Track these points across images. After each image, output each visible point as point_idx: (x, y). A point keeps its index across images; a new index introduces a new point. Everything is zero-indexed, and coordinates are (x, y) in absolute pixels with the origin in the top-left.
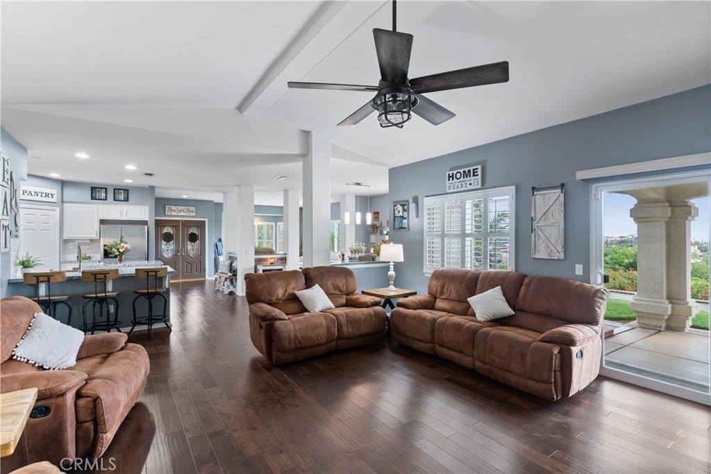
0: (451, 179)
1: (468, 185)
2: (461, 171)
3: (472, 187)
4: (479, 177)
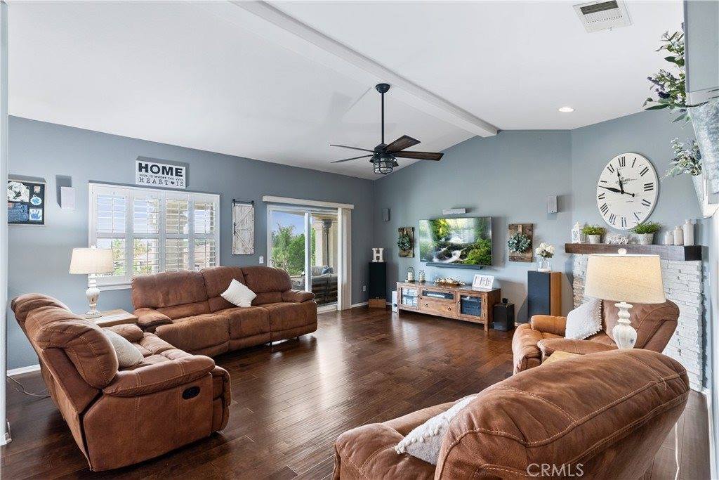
0: (144, 170)
1: (169, 183)
2: (161, 166)
3: (174, 186)
4: (184, 178)
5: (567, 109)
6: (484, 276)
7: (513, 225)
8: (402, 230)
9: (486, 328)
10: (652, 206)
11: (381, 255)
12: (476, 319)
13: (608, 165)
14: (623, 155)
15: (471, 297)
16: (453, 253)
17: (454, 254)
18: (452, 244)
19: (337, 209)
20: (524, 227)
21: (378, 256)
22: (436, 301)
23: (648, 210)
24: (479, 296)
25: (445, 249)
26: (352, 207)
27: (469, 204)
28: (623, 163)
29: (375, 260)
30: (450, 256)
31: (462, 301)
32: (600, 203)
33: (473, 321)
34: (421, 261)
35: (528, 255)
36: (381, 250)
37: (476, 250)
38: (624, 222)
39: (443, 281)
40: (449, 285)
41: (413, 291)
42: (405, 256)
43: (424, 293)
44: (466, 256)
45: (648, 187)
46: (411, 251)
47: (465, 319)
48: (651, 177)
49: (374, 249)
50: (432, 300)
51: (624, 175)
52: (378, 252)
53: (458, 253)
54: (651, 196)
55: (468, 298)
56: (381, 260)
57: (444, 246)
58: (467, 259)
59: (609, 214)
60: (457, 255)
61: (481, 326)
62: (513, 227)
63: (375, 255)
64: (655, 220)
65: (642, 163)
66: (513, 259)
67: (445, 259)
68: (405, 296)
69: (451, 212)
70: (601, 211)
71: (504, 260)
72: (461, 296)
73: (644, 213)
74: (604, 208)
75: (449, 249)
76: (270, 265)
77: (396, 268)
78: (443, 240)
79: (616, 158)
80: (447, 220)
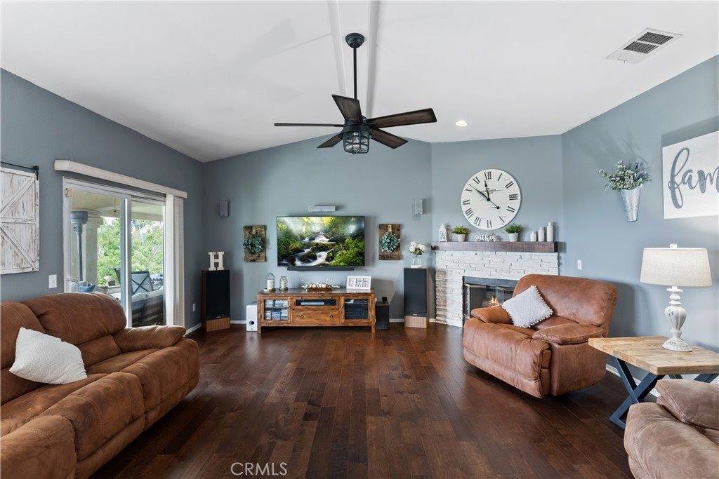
5: (462, 123)
6: (359, 277)
7: (382, 225)
8: (249, 228)
9: (373, 331)
10: (516, 212)
11: (220, 260)
12: (363, 322)
13: (474, 177)
14: (489, 170)
15: (355, 300)
16: (318, 254)
17: (320, 256)
18: (317, 244)
19: (165, 196)
20: (394, 226)
21: (216, 262)
22: (313, 309)
23: (512, 215)
24: (365, 297)
25: (308, 250)
26: (184, 195)
27: (338, 201)
28: (489, 176)
29: (212, 268)
30: (315, 258)
31: (346, 306)
32: (465, 208)
33: (360, 325)
34: (279, 265)
35: (396, 253)
36: (221, 254)
37: (345, 252)
38: (489, 223)
39: (314, 286)
40: (321, 289)
41: (281, 302)
42: (254, 261)
43: (298, 303)
44: (333, 258)
45: (513, 197)
46: (262, 254)
47: (350, 325)
48: (515, 189)
49: (211, 254)
50: (309, 309)
51: (490, 187)
52: (216, 257)
53: (324, 254)
54: (516, 204)
55: (352, 302)
56: (221, 268)
57: (308, 247)
58: (334, 261)
59: (474, 218)
60: (322, 257)
61: (368, 329)
62: (383, 227)
63: (213, 261)
64: (518, 223)
65: (507, 178)
66: (383, 257)
67: (309, 262)
68: (269, 309)
69: (318, 209)
70: (465, 215)
71: (373, 260)
72: (346, 300)
73: (509, 217)
74: (469, 212)
75: (313, 250)
76: (70, 288)
77: (239, 276)
78: (307, 240)
79: (483, 172)
80: (311, 218)
